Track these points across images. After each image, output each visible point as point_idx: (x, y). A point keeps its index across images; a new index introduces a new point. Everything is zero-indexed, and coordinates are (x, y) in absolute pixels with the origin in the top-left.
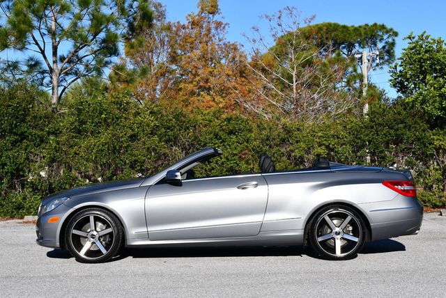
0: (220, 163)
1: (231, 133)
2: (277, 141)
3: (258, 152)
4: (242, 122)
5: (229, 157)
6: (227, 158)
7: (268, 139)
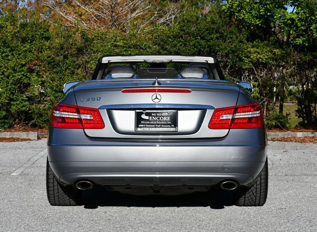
0: (6, 74)
1: (24, 41)
2: (73, 51)
3: (49, 63)
4: (41, 28)
5: (17, 69)
6: (14, 70)
7: (62, 49)
